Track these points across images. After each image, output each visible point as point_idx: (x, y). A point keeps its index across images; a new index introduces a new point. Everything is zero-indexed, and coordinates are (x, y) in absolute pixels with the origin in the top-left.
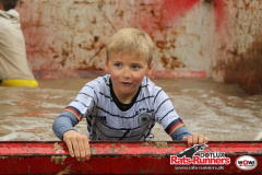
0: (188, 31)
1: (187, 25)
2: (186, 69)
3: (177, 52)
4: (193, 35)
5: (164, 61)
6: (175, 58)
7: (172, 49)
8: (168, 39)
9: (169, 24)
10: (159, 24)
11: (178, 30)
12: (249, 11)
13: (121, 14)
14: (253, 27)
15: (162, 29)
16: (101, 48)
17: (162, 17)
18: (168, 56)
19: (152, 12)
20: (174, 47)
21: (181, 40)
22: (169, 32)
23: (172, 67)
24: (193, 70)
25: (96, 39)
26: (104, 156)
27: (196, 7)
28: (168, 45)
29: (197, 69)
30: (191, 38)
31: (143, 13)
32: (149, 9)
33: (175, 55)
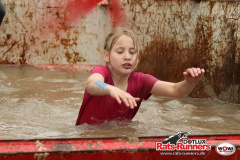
0: (88, 30)
1: (87, 26)
2: (86, 63)
3: (79, 49)
4: (92, 34)
5: (68, 56)
6: (77, 54)
7: (74, 46)
8: (71, 38)
9: (72, 25)
10: (63, 24)
11: (79, 30)
12: (147, 15)
13: (31, 16)
14: (151, 29)
15: (65, 29)
16: (13, 45)
17: (65, 18)
18: (71, 52)
19: (57, 14)
20: (76, 44)
21: (82, 38)
22: (72, 31)
23: (75, 62)
24: (92, 63)
25: (9, 37)
26: (82, 152)
27: (94, 10)
28: (71, 42)
29: (95, 63)
30: (90, 36)
31: (50, 15)
32: (55, 11)
33: (77, 51)
